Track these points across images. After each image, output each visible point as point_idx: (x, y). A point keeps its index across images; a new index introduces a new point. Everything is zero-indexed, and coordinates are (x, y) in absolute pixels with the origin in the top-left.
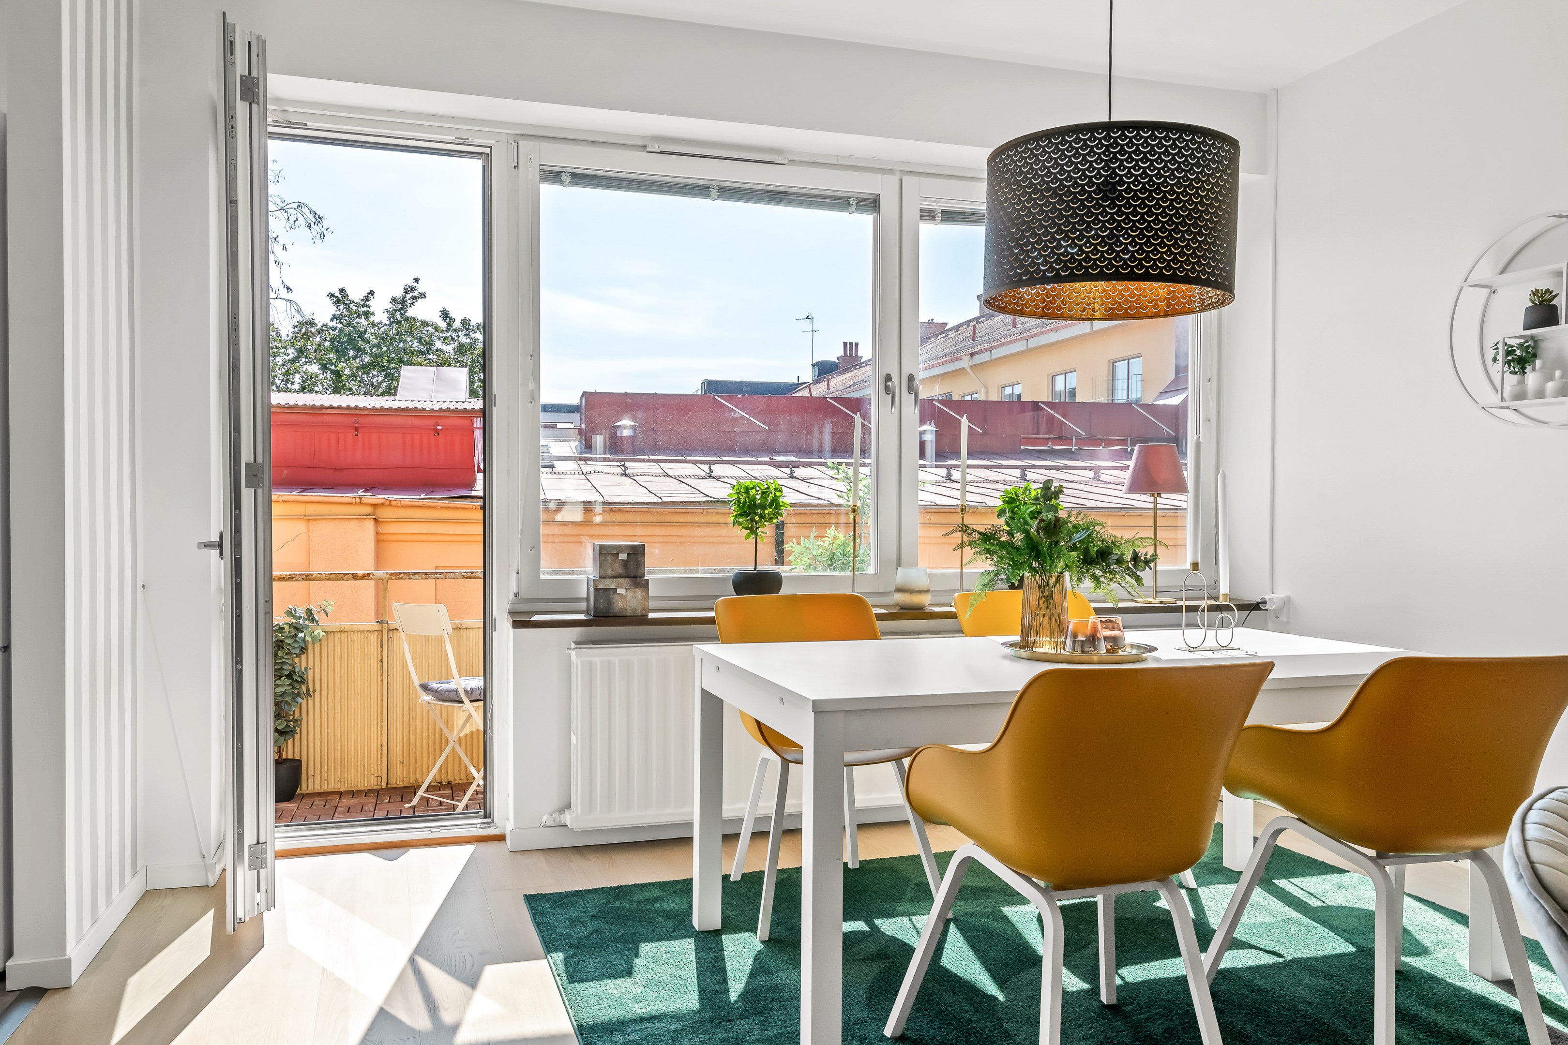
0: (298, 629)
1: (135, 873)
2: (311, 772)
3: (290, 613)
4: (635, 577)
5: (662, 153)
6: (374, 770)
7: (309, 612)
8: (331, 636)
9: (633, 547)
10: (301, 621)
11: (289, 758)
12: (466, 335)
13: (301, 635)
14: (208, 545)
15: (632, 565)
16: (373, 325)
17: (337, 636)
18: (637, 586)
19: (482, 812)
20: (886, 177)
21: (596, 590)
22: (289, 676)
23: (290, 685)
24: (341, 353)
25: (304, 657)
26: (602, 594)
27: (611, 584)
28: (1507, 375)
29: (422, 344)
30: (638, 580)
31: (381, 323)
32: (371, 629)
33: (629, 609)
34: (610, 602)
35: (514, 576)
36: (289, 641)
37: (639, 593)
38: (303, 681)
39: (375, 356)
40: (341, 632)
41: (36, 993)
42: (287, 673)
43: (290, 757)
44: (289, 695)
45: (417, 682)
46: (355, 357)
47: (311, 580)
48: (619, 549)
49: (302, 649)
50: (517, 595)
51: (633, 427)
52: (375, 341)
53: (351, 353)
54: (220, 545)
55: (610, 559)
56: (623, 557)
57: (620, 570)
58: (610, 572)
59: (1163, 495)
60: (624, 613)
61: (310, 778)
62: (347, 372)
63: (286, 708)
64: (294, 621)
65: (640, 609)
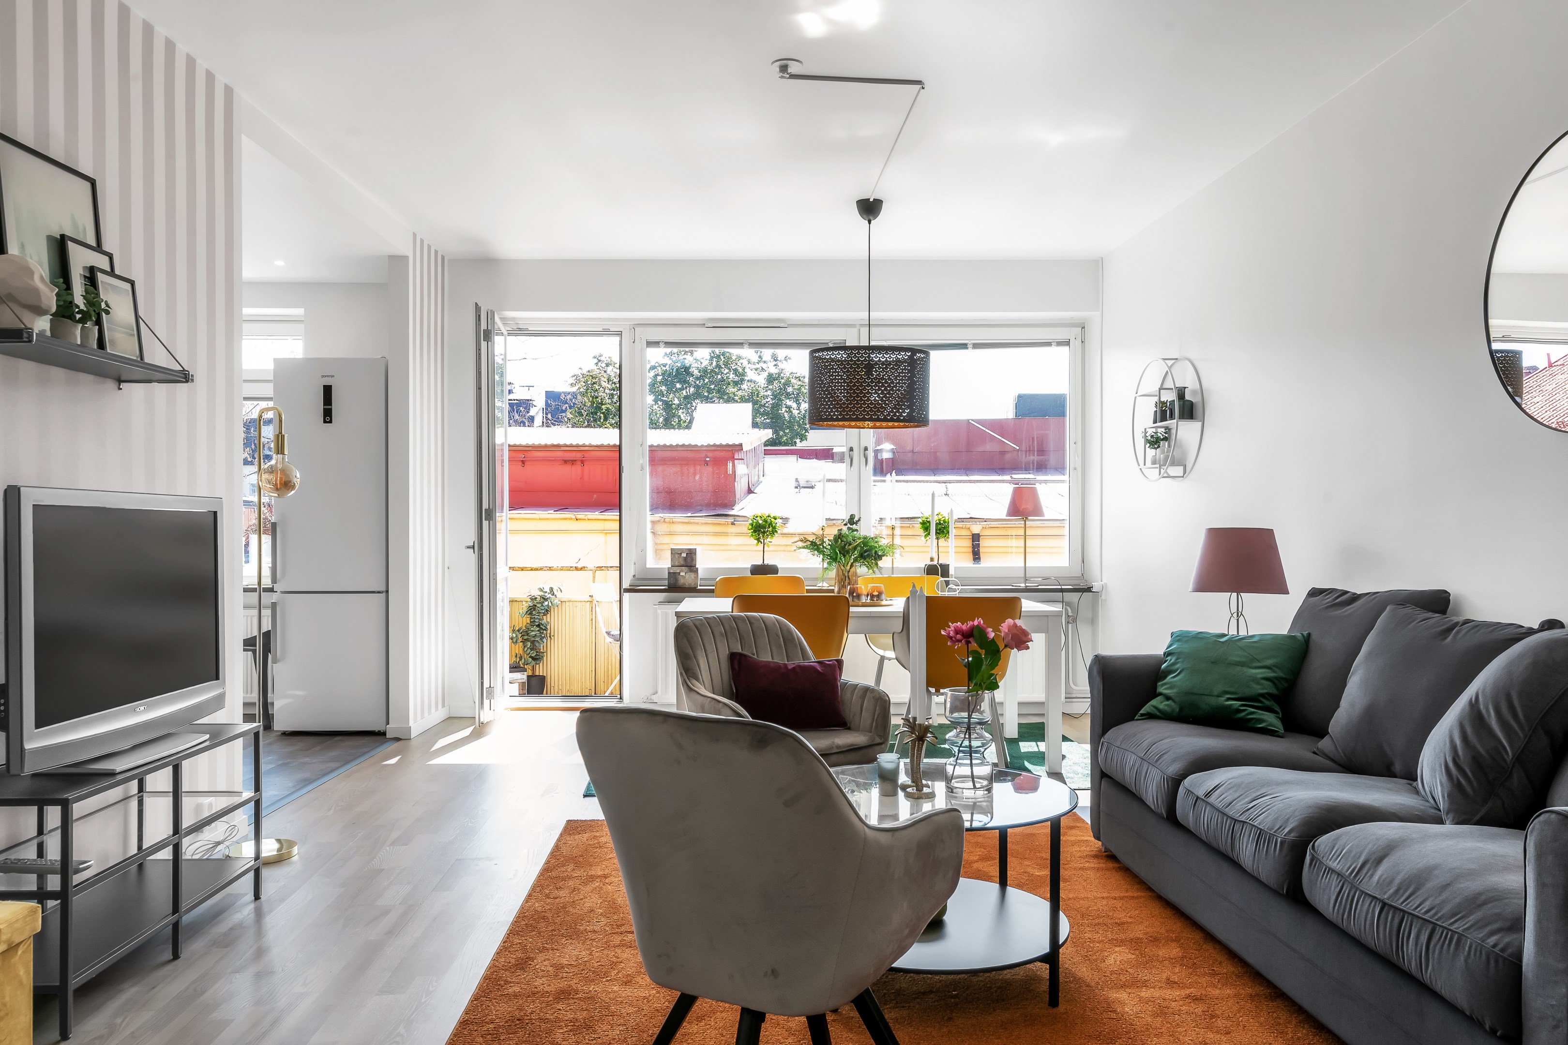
0: (546, 600)
1: (443, 706)
2: (553, 685)
3: (541, 590)
4: (691, 566)
5: (713, 327)
6: (588, 685)
7: (551, 589)
8: (564, 603)
9: (690, 550)
10: (546, 594)
11: (541, 675)
12: (775, 365)
13: (546, 603)
14: (468, 547)
15: (689, 560)
16: (696, 360)
17: (567, 604)
18: (691, 571)
19: (619, 696)
20: (849, 330)
21: (669, 573)
22: (538, 626)
23: (538, 631)
24: (671, 389)
25: (548, 615)
26: (673, 575)
27: (677, 570)
28: (1148, 449)
29: (736, 375)
30: (692, 568)
31: (703, 359)
32: (587, 600)
33: (687, 584)
34: (676, 580)
35: (633, 565)
36: (539, 605)
37: (692, 575)
38: (546, 630)
39: (697, 387)
40: (569, 601)
41: (398, 739)
42: (537, 624)
43: (537, 674)
44: (538, 637)
45: (604, 630)
46: (682, 389)
47: (552, 570)
48: (682, 550)
49: (547, 611)
50: (634, 576)
51: (893, 451)
52: (698, 374)
53: (678, 386)
54: (473, 547)
55: (677, 556)
56: (684, 555)
57: (682, 563)
58: (677, 564)
59: (1029, 518)
60: (684, 586)
61: (552, 688)
62: (676, 401)
63: (537, 645)
64: (543, 594)
65: (693, 584)
